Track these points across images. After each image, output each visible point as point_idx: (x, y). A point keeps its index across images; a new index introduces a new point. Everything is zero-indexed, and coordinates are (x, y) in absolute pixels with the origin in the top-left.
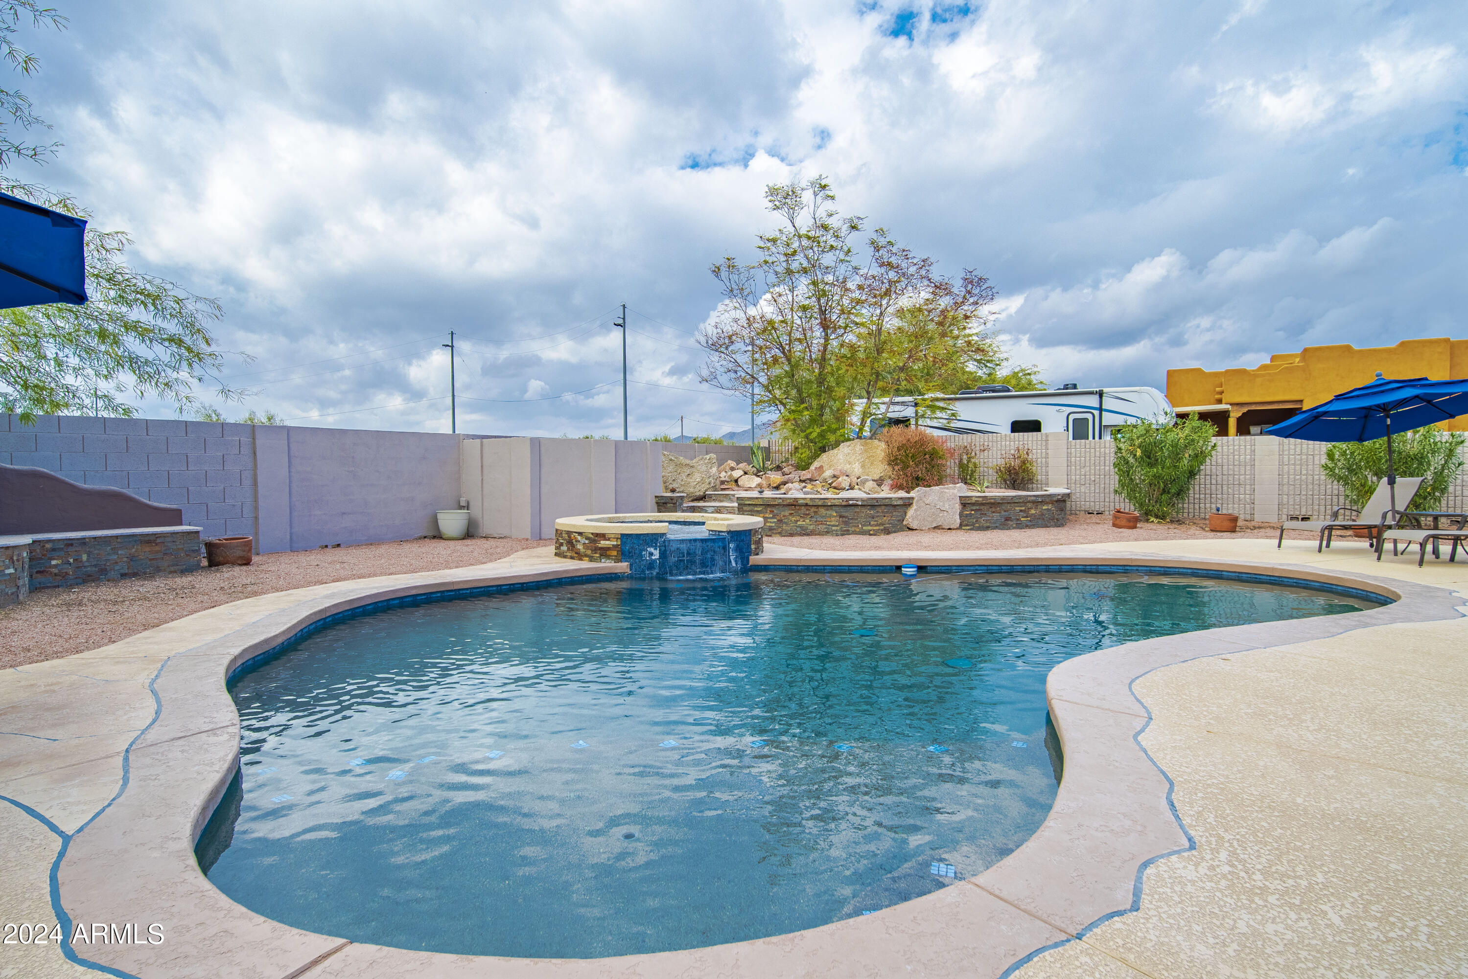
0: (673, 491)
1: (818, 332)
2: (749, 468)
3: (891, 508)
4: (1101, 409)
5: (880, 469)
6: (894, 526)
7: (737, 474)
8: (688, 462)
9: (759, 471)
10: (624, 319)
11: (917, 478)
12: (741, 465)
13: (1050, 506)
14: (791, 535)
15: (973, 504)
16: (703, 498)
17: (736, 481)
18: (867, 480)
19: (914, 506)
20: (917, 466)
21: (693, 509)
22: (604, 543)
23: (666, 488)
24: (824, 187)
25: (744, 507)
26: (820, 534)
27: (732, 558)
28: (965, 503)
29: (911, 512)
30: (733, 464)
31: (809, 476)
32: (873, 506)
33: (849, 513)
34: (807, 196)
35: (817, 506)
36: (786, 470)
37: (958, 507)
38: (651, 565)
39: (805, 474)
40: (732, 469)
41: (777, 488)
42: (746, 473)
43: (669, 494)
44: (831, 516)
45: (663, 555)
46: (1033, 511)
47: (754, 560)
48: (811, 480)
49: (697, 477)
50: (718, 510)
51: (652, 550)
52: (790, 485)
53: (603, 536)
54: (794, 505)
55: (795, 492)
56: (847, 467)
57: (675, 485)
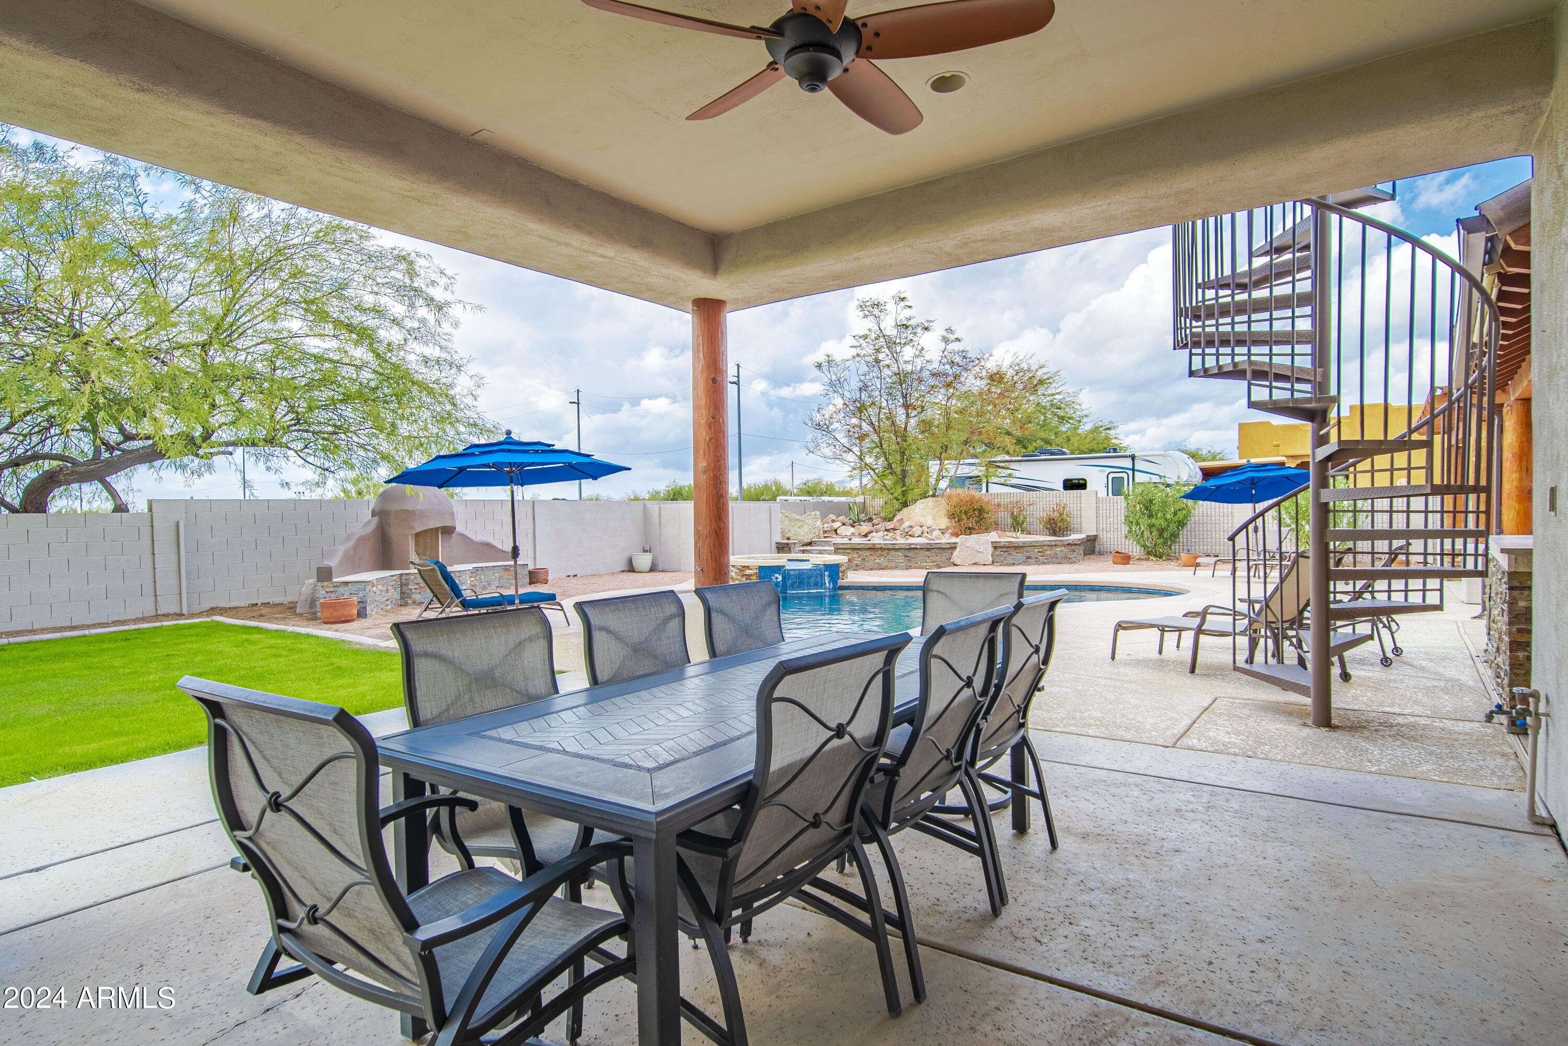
0: (788, 539)
1: (901, 411)
2: (847, 520)
3: (941, 551)
4: (1133, 470)
5: (944, 522)
6: (944, 563)
7: (836, 525)
8: (799, 517)
9: (855, 522)
10: (738, 377)
11: (969, 529)
12: (841, 518)
13: (1063, 548)
14: (871, 569)
15: (1002, 547)
16: (810, 544)
17: (836, 530)
18: (935, 530)
19: (958, 549)
20: (968, 519)
21: (804, 552)
22: (748, 572)
23: (784, 537)
24: (903, 299)
25: (838, 550)
26: (891, 568)
27: (827, 581)
28: (996, 546)
29: (956, 553)
30: (833, 517)
31: (892, 527)
32: (928, 549)
33: (911, 554)
34: (891, 306)
35: (889, 549)
36: (875, 521)
37: (990, 549)
38: (777, 584)
39: (890, 525)
40: (833, 521)
41: (866, 536)
42: (844, 524)
43: (786, 541)
44: (899, 556)
45: (784, 579)
46: (1048, 552)
47: (841, 582)
48: (894, 529)
49: (806, 528)
50: (821, 552)
51: (777, 575)
52: (874, 534)
53: (748, 567)
54: (873, 549)
55: (877, 539)
56: (922, 520)
57: (789, 535)
